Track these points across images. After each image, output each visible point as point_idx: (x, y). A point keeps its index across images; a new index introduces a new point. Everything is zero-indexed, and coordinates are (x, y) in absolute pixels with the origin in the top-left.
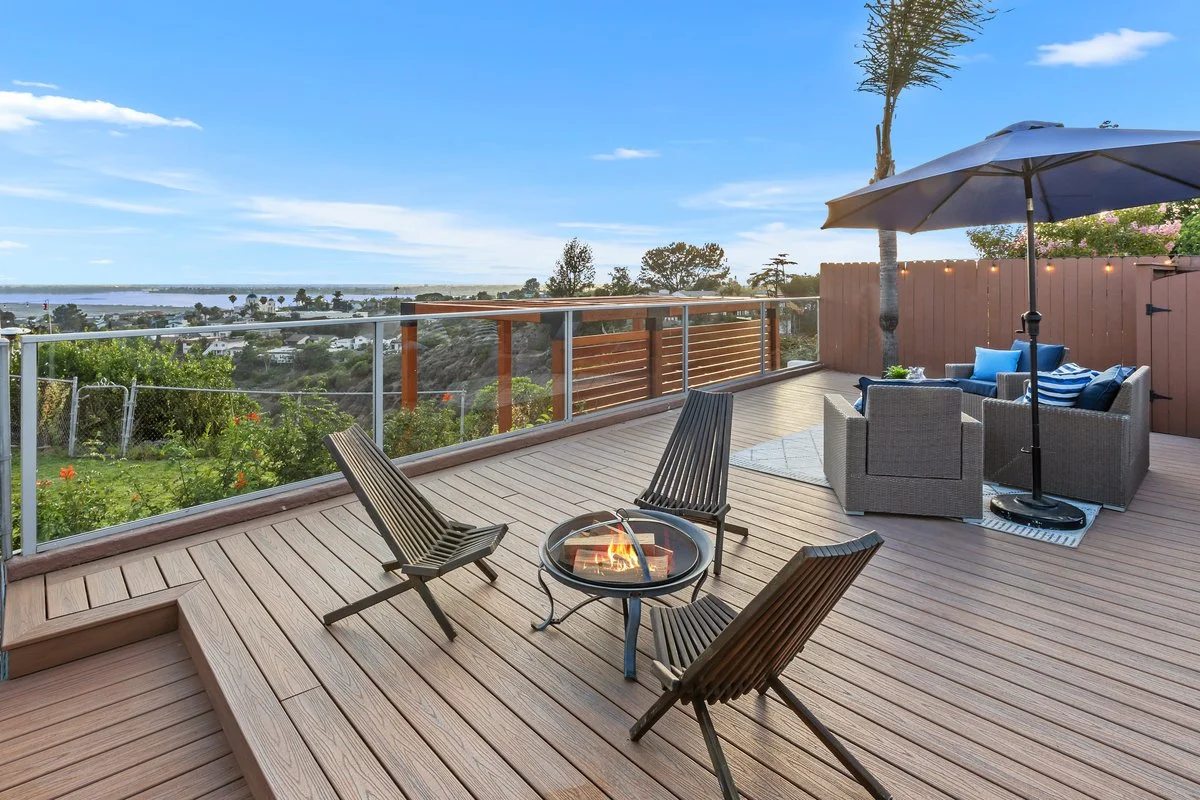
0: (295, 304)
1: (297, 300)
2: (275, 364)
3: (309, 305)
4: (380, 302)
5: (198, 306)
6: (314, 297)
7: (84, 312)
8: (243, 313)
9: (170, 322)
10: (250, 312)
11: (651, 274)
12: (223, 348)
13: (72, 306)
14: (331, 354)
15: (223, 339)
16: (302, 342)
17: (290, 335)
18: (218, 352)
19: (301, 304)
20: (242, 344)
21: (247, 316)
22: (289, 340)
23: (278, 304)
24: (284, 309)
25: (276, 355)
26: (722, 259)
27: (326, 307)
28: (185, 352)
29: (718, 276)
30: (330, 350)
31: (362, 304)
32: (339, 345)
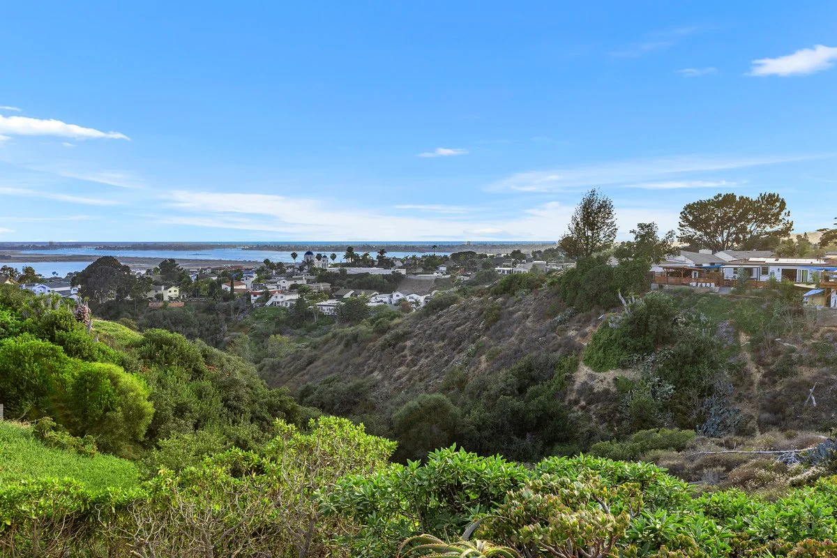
0: (345, 261)
1: (347, 257)
2: (322, 316)
3: (358, 262)
4: (419, 259)
5: (267, 261)
6: (361, 254)
7: (181, 265)
8: (301, 269)
9: (244, 275)
10: (306, 267)
11: (691, 231)
12: (280, 300)
13: (172, 261)
14: (370, 308)
15: (282, 292)
16: (347, 296)
17: (338, 290)
18: (278, 302)
19: (350, 260)
20: (296, 297)
21: (304, 271)
22: (337, 293)
23: (331, 261)
24: (335, 265)
25: (324, 308)
26: (783, 213)
27: (370, 263)
28: (253, 302)
29: (776, 233)
30: (369, 304)
31: (402, 261)
32: (379, 299)
